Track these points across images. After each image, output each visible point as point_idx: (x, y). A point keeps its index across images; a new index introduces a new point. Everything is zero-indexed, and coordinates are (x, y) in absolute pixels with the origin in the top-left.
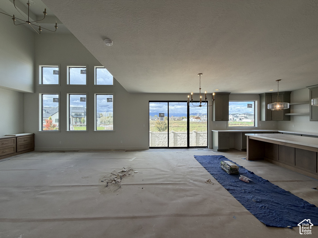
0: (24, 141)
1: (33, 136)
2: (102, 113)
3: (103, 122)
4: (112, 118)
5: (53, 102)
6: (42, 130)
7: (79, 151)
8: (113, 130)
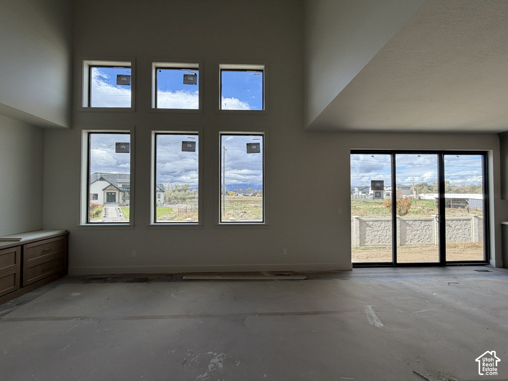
1: (65, 237)
3: (167, 199)
6: (87, 223)
7: (184, 278)
8: (263, 222)
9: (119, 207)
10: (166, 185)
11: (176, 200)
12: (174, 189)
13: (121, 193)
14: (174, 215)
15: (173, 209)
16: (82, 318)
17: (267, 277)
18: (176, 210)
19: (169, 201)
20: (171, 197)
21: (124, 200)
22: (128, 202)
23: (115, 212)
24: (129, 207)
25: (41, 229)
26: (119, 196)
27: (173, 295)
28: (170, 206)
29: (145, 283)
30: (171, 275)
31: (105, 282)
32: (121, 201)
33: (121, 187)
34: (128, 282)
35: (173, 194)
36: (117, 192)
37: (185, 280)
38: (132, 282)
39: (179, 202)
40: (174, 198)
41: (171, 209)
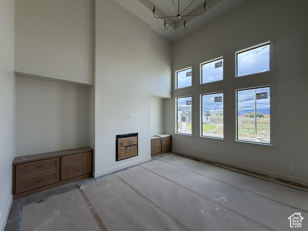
0: (166, 142)
1: (171, 137)
2: (210, 111)
3: (212, 120)
4: (222, 116)
5: (187, 105)
6: (177, 133)
7: (215, 164)
8: (270, 144)
9: (187, 124)
10: (212, 111)
11: (218, 121)
12: (217, 113)
13: (188, 116)
14: (217, 131)
15: (216, 127)
16: (178, 166)
17: (272, 180)
18: (218, 127)
19: (214, 121)
20: (215, 119)
21: (189, 120)
22: (191, 121)
23: (185, 126)
24: (191, 124)
25: (164, 134)
26: (187, 118)
27: (209, 170)
28: (214, 124)
29: (198, 162)
30: (209, 162)
31: (184, 157)
32: (188, 121)
33: (188, 113)
34: (191, 159)
35: (216, 117)
36: (186, 116)
37: (216, 166)
38: (193, 159)
39: (220, 122)
40: (217, 119)
41: (215, 126)
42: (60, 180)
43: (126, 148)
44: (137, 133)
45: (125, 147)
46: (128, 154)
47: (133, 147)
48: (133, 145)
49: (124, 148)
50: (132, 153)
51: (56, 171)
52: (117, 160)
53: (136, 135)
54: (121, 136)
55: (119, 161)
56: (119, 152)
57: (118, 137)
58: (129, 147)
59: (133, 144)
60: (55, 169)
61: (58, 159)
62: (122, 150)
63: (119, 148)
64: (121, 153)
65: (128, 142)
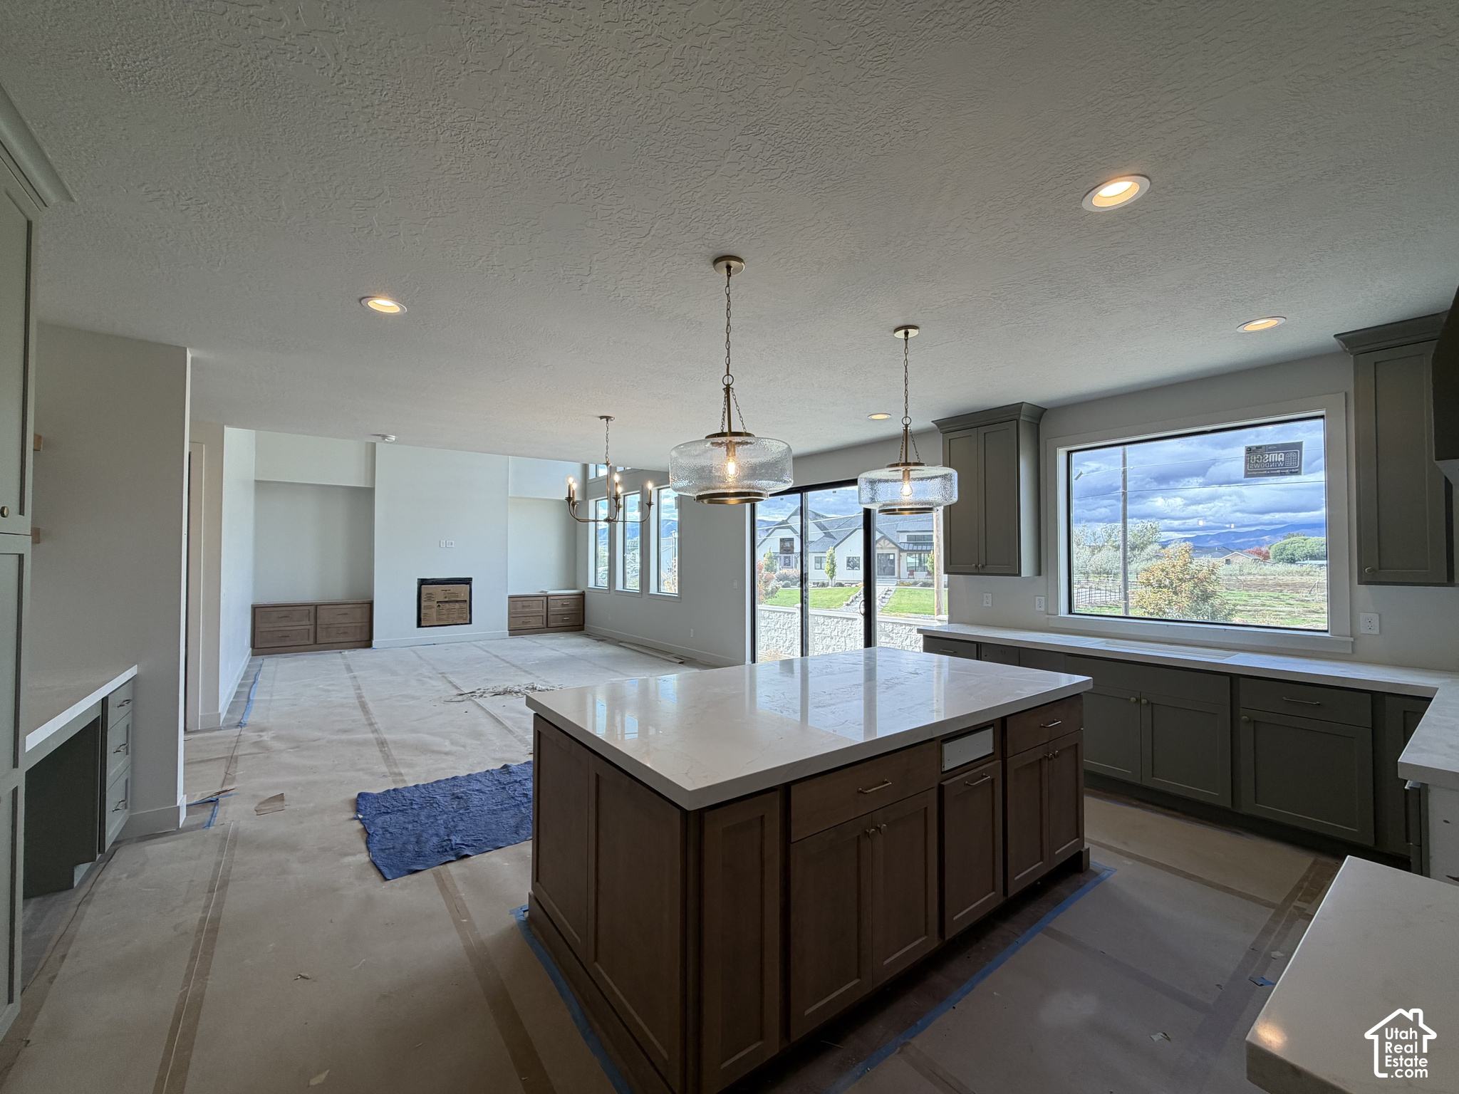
0: (563, 605)
1: (581, 597)
13: (903, 554)
26: (900, 563)
33: (905, 540)
42: (315, 642)
43: (439, 606)
44: (471, 579)
45: (438, 602)
46: (444, 617)
47: (457, 605)
48: (457, 601)
49: (435, 605)
50: (455, 616)
51: (308, 627)
52: (419, 625)
53: (468, 581)
54: (430, 582)
55: (423, 627)
56: (423, 611)
57: (422, 582)
58: (447, 605)
59: (459, 599)
60: (308, 623)
61: (312, 608)
62: (430, 607)
63: (423, 604)
64: (431, 613)
65: (444, 594)
